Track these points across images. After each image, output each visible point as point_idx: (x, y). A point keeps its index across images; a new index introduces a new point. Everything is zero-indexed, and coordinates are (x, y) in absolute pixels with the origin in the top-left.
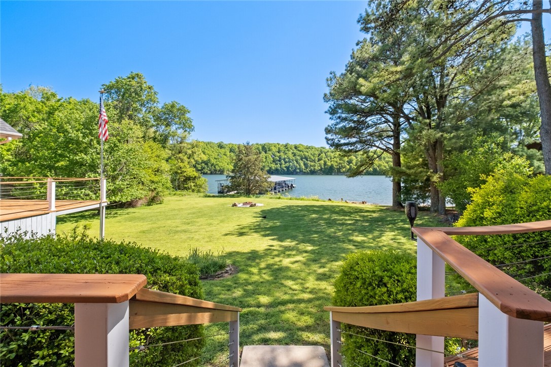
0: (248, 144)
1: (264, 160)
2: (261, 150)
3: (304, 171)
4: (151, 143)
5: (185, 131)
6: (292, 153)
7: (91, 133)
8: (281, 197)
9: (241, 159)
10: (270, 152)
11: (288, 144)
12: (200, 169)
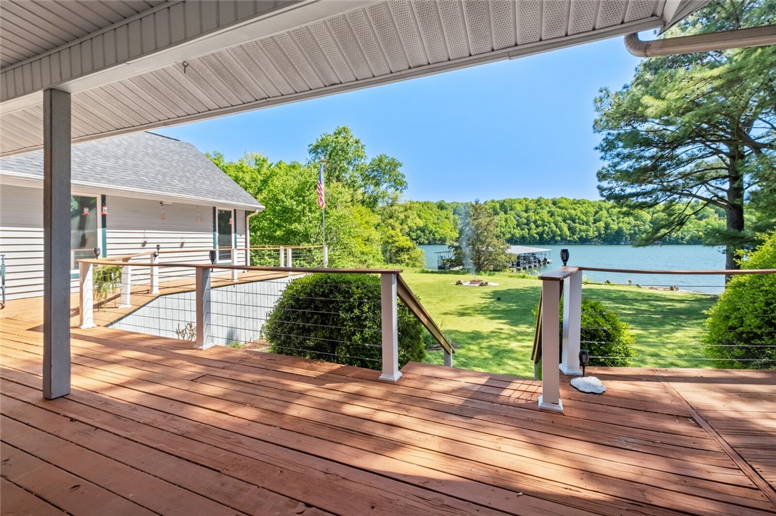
0: (477, 203)
1: (504, 224)
2: (498, 210)
3: (568, 238)
4: (360, 207)
5: (397, 190)
6: (549, 212)
7: (303, 201)
8: (526, 275)
9: (468, 224)
10: (512, 212)
11: (541, 198)
12: (414, 237)
